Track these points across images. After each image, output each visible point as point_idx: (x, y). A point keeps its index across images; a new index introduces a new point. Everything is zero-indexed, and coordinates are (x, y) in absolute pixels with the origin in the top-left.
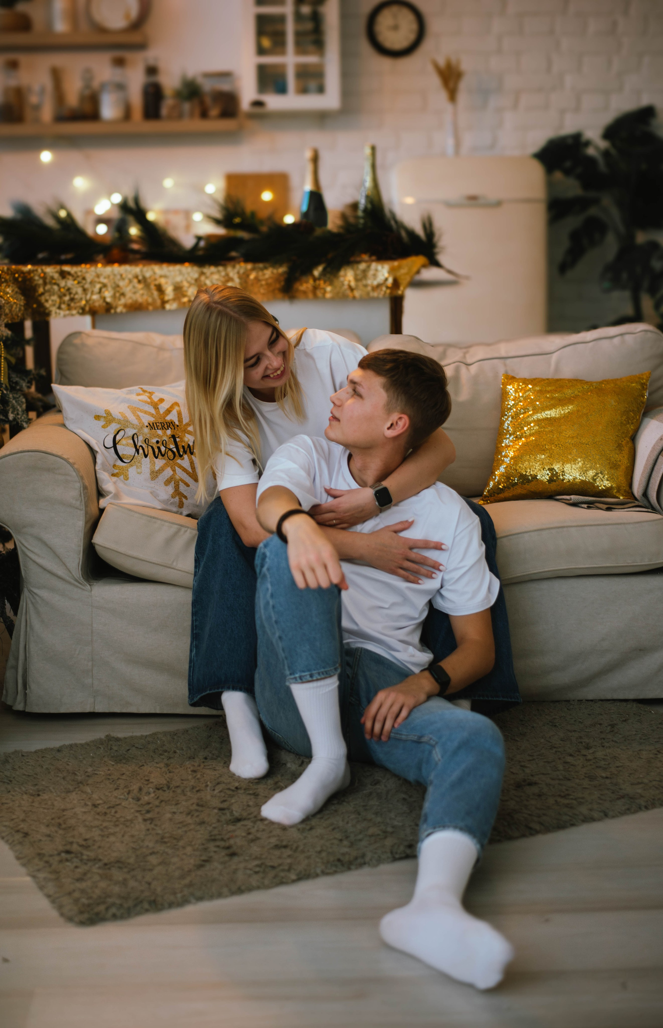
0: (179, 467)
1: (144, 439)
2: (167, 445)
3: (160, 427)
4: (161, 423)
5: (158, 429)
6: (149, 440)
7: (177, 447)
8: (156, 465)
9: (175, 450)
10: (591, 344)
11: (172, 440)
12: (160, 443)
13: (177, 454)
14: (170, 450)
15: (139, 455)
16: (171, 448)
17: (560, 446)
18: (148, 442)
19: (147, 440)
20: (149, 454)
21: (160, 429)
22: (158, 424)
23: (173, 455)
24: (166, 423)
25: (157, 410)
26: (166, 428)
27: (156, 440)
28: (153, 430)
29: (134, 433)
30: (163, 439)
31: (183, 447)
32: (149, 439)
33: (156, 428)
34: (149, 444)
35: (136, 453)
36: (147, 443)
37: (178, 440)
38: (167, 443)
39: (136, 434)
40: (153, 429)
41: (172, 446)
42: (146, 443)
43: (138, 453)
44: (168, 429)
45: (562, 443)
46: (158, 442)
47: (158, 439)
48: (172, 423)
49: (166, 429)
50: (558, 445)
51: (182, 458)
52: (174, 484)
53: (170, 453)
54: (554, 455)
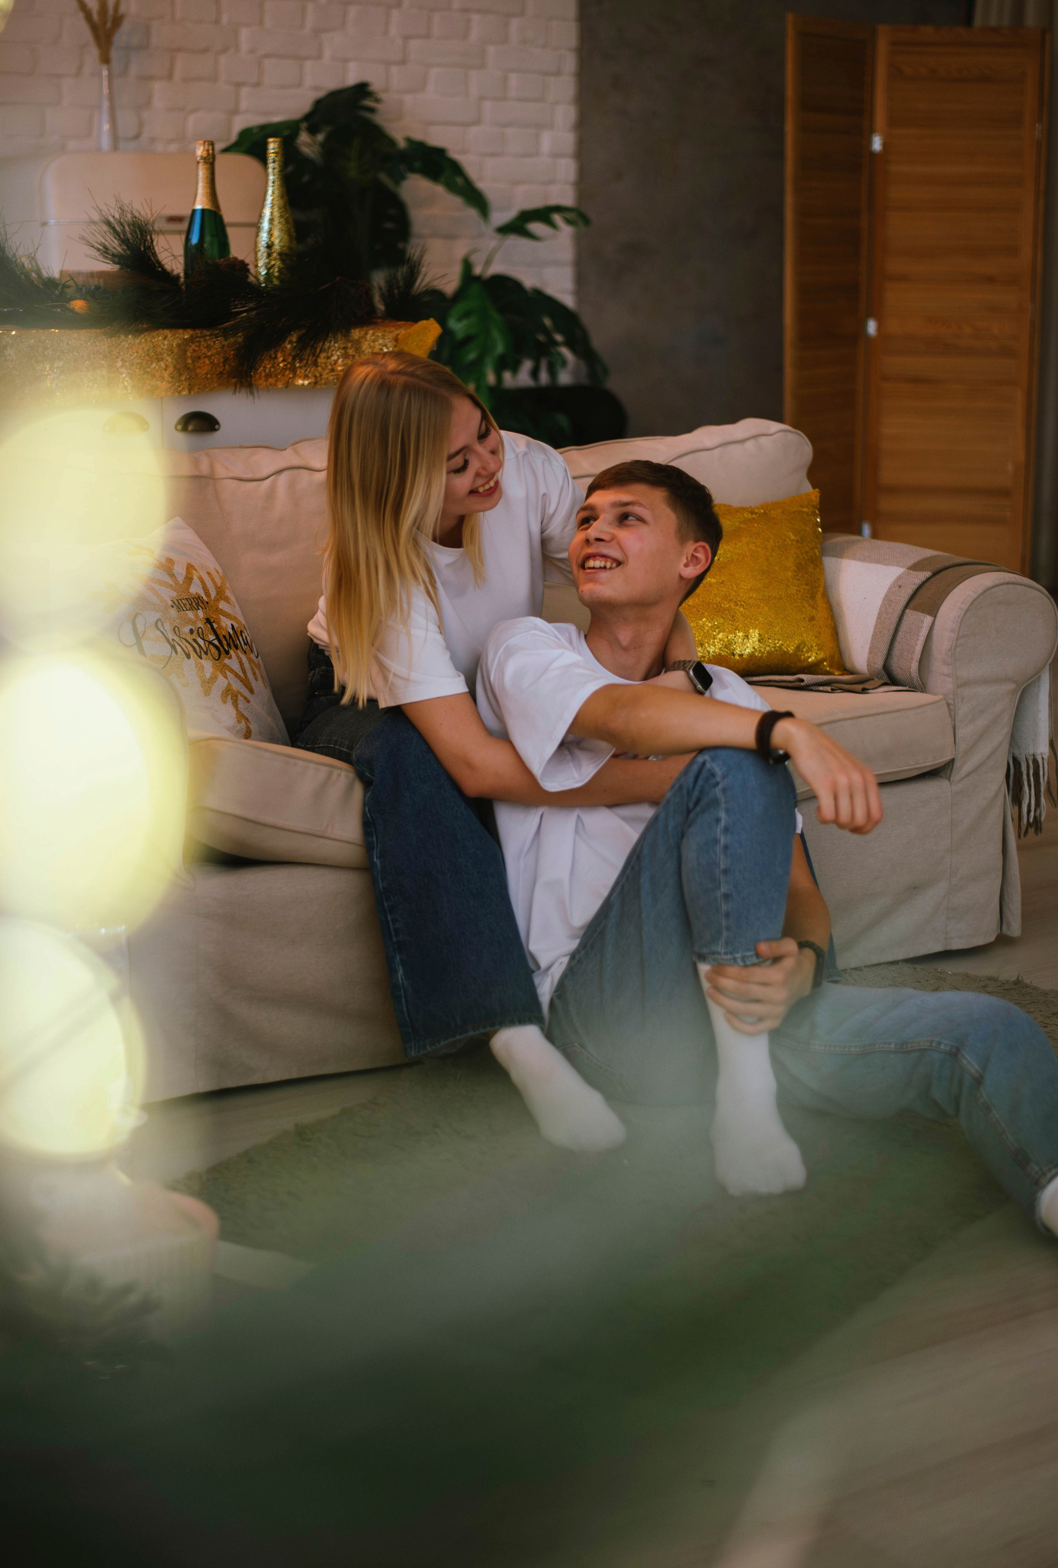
0: (230, 672)
1: (173, 627)
2: (204, 635)
3: (188, 607)
4: (186, 599)
5: (187, 610)
6: (180, 629)
7: (218, 638)
8: (205, 671)
9: (216, 642)
10: (716, 451)
11: (209, 626)
12: (195, 633)
13: (222, 649)
14: (210, 643)
15: (179, 654)
16: (211, 639)
17: (743, 603)
18: (179, 632)
19: (176, 628)
20: (190, 652)
21: (190, 610)
22: (184, 601)
23: (217, 652)
24: (193, 598)
25: (174, 578)
26: (196, 607)
27: (190, 628)
28: (182, 612)
29: (157, 618)
30: (198, 627)
31: (224, 636)
32: (179, 626)
33: (185, 609)
34: (181, 636)
35: (173, 651)
36: (178, 634)
37: (215, 626)
38: (204, 632)
39: (159, 619)
40: (182, 610)
41: (212, 637)
42: (176, 635)
43: (176, 652)
44: (199, 609)
45: (743, 599)
46: (191, 631)
47: (192, 627)
48: (199, 598)
49: (196, 609)
50: (739, 603)
51: (229, 655)
52: (232, 699)
53: (213, 650)
54: (737, 618)
